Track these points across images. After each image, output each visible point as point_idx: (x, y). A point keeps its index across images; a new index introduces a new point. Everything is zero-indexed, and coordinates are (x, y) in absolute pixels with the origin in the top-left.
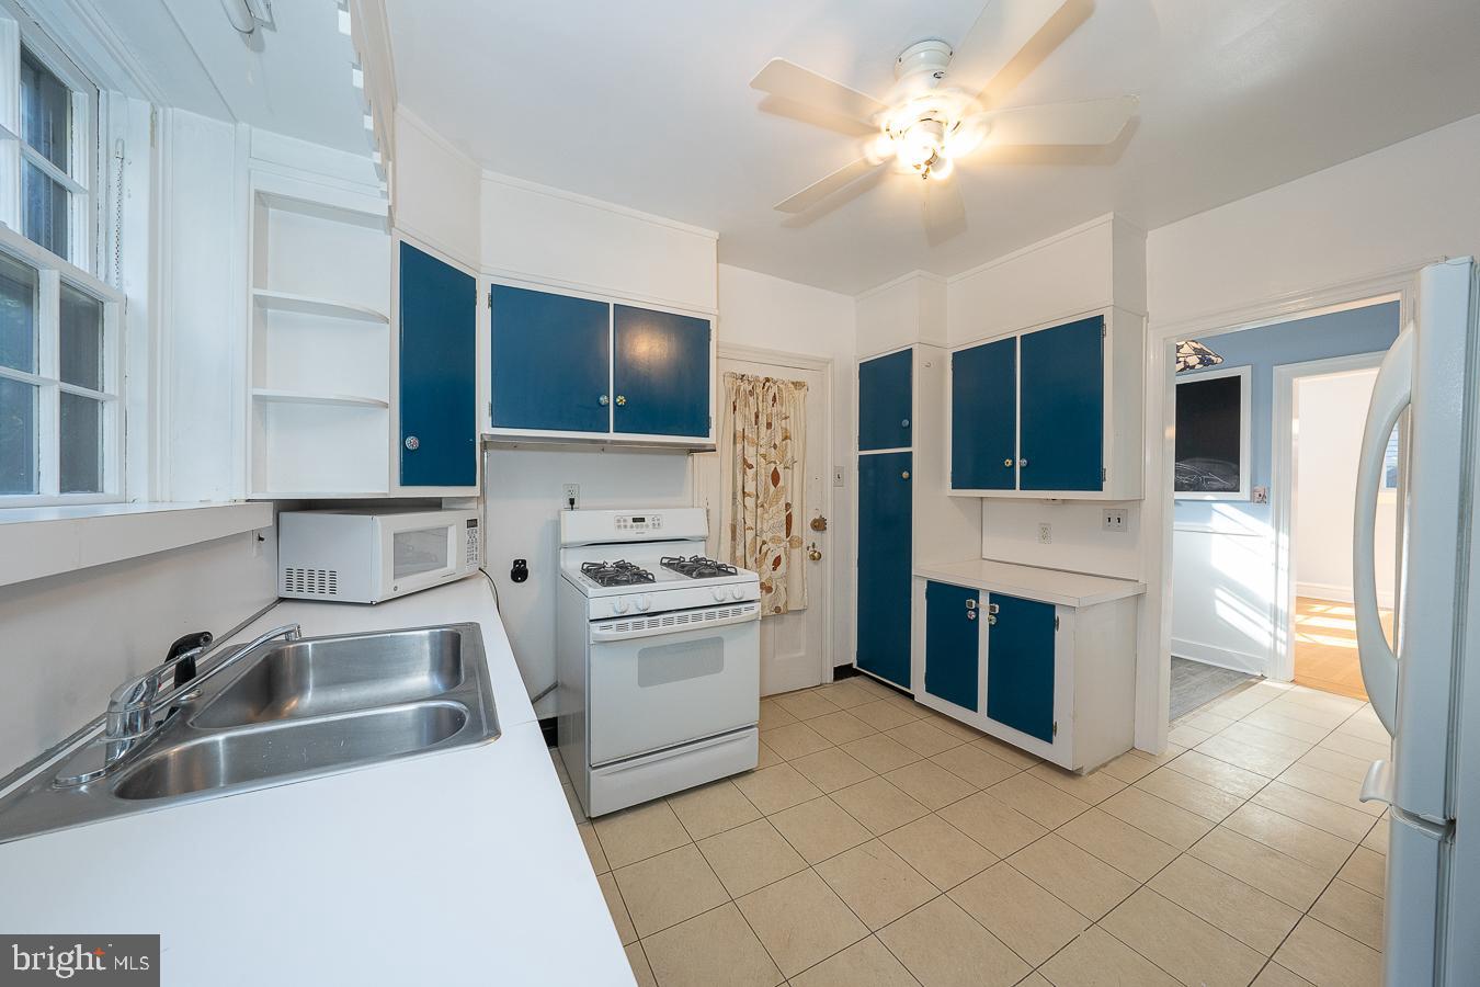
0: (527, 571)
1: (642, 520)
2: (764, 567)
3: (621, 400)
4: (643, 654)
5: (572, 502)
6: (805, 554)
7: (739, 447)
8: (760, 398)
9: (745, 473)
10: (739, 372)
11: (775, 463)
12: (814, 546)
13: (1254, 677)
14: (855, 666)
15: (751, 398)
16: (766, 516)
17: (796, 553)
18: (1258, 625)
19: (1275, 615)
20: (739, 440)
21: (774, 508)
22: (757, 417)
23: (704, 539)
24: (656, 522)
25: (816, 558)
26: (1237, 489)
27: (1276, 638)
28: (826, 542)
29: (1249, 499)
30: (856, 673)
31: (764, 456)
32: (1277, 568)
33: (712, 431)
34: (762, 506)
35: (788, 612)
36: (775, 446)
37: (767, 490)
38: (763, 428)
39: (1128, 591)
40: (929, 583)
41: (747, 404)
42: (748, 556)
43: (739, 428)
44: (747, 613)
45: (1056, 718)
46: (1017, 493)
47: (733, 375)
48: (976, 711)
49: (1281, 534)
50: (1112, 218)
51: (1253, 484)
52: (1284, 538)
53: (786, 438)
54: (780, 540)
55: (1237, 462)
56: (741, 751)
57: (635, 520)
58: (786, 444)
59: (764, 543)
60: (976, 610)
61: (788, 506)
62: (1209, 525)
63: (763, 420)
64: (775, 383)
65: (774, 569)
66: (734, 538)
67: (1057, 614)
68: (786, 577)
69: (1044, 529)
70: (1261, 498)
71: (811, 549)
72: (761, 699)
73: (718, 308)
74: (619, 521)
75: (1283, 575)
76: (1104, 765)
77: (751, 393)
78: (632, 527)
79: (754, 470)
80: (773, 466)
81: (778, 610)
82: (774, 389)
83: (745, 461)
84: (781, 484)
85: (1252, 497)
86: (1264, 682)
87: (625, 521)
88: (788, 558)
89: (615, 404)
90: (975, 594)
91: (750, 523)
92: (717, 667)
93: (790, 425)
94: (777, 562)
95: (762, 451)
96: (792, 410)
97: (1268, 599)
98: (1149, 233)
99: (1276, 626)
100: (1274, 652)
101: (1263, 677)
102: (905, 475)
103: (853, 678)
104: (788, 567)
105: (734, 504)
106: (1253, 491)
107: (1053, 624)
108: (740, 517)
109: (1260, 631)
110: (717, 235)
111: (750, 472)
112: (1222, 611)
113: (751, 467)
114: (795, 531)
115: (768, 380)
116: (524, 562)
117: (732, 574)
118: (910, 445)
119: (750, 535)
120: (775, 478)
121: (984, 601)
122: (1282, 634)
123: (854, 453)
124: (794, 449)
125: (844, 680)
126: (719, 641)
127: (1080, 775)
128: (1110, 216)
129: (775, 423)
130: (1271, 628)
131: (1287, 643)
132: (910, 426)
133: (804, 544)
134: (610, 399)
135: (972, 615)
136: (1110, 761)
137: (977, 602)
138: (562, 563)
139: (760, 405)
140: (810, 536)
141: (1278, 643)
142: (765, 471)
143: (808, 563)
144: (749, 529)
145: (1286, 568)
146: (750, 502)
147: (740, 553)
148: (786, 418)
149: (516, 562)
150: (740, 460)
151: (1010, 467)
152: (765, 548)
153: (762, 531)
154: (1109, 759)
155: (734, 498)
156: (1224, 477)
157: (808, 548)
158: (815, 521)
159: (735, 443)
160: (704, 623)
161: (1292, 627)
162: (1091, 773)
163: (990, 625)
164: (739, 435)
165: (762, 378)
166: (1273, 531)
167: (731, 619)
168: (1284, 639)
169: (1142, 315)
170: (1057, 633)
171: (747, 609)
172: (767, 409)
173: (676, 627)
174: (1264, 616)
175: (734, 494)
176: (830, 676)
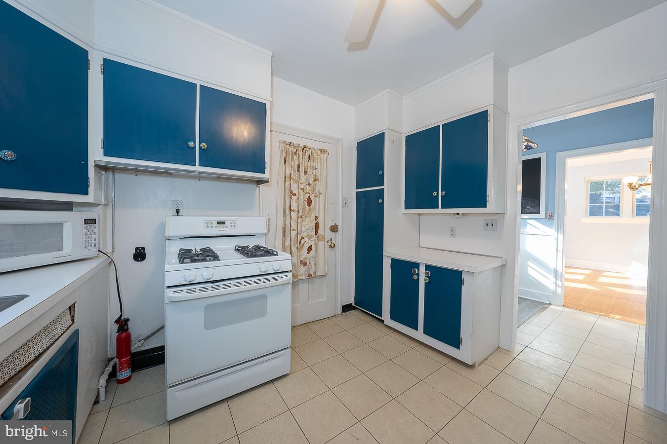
0: (146, 254)
1: (224, 223)
2: (303, 251)
3: (204, 145)
4: (208, 308)
5: (178, 211)
6: (326, 245)
7: (288, 183)
8: (301, 157)
9: (291, 198)
10: (288, 141)
11: (309, 193)
12: (331, 240)
13: (546, 304)
14: (353, 305)
15: (295, 157)
16: (304, 223)
17: (321, 244)
18: (547, 278)
19: (556, 274)
20: (287, 179)
21: (308, 219)
22: (299, 167)
23: (264, 235)
24: (233, 225)
25: (332, 247)
26: (538, 213)
27: (556, 285)
28: (338, 238)
29: (544, 218)
30: (354, 308)
31: (303, 189)
32: (557, 250)
33: (267, 170)
34: (301, 217)
35: (316, 277)
36: (309, 184)
37: (304, 209)
38: (302, 174)
39: (498, 263)
40: (393, 260)
41: (292, 159)
42: (292, 245)
43: (288, 173)
44: (282, 279)
45: (462, 336)
46: (440, 210)
47: (285, 142)
48: (417, 330)
49: (559, 234)
50: (494, 55)
51: (546, 210)
52: (561, 237)
53: (316, 180)
54: (312, 237)
55: (539, 199)
56: (280, 364)
57: (218, 223)
58: (316, 183)
59: (302, 238)
60: (418, 275)
61: (316, 218)
62: (525, 230)
63: (302, 169)
64: (310, 149)
65: (308, 253)
66: (284, 235)
67: (463, 276)
68: (315, 257)
69: (452, 231)
70: (550, 217)
71: (330, 242)
72: (293, 327)
73: (272, 97)
74: (207, 223)
75: (560, 254)
76: (486, 359)
77: (295, 153)
78: (216, 227)
79: (297, 196)
80: (308, 195)
81: (310, 275)
82: (309, 153)
83: (291, 192)
84: (313, 205)
85: (546, 216)
86: (551, 307)
87: (212, 223)
88: (316, 246)
89: (200, 147)
90: (417, 265)
91: (294, 227)
92: (263, 313)
93: (318, 173)
94: (310, 249)
95: (302, 186)
96: (319, 165)
97: (552, 265)
98: (510, 69)
99: (556, 279)
100: (555, 292)
101: (550, 304)
102: (380, 201)
103: (352, 311)
104: (316, 252)
105: (285, 216)
106: (546, 213)
107: (461, 282)
108: (288, 223)
109: (549, 282)
110: (271, 53)
111: (294, 198)
112: (531, 272)
113: (294, 195)
114: (320, 232)
115: (305, 147)
116: (143, 249)
117: (275, 255)
118: (383, 185)
119: (294, 233)
120: (309, 202)
121: (422, 269)
122: (559, 283)
123: (354, 191)
124: (320, 186)
125: (348, 313)
126: (263, 297)
127: (474, 366)
128: (492, 54)
129: (309, 171)
130: (554, 280)
131: (561, 288)
132: (383, 174)
133: (326, 239)
134: (197, 144)
135: (415, 277)
136: (489, 356)
137: (419, 270)
138: (167, 249)
139: (301, 160)
140: (329, 235)
141: (557, 287)
142: (303, 198)
143: (328, 250)
144: (293, 230)
145: (562, 251)
146: (294, 215)
147: (287, 243)
148: (316, 169)
149: (137, 249)
150: (288, 191)
151: (436, 196)
152: (303, 241)
153: (301, 231)
154: (488, 355)
155: (285, 213)
156: (533, 207)
157: (328, 241)
158: (332, 226)
159: (285, 181)
160: (253, 286)
161: (563, 280)
162: (480, 364)
163: (425, 283)
164: (288, 176)
165: (302, 146)
166: (556, 233)
167: (272, 283)
168: (560, 285)
169: (506, 113)
170: (463, 287)
171: (283, 277)
172: (304, 163)
173: (233, 289)
174: (551, 275)
175: (285, 210)
176: (340, 311)
